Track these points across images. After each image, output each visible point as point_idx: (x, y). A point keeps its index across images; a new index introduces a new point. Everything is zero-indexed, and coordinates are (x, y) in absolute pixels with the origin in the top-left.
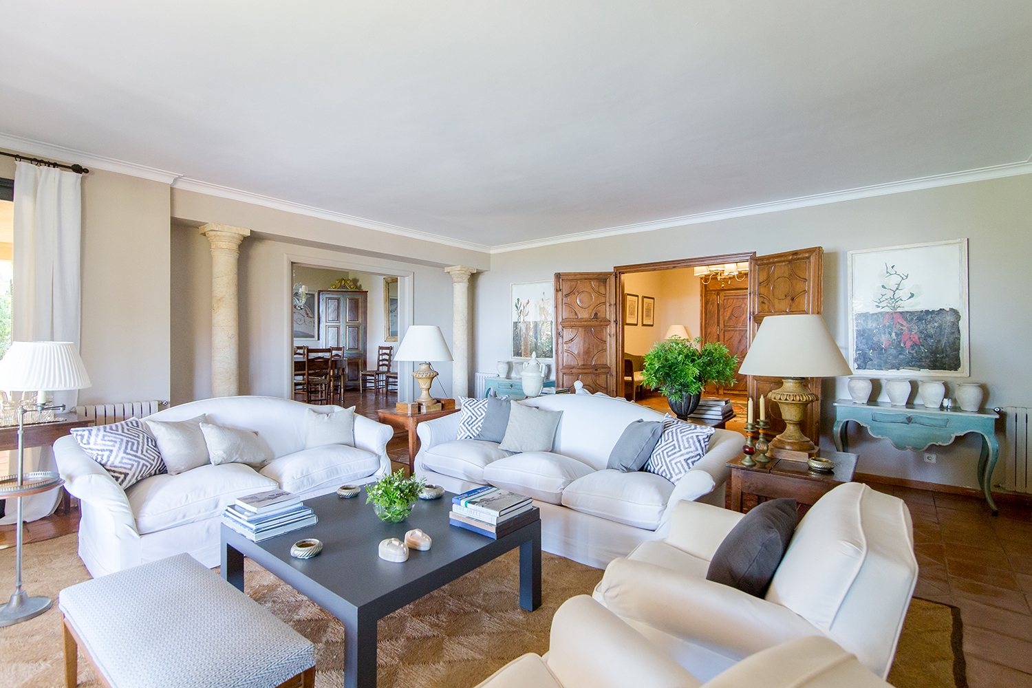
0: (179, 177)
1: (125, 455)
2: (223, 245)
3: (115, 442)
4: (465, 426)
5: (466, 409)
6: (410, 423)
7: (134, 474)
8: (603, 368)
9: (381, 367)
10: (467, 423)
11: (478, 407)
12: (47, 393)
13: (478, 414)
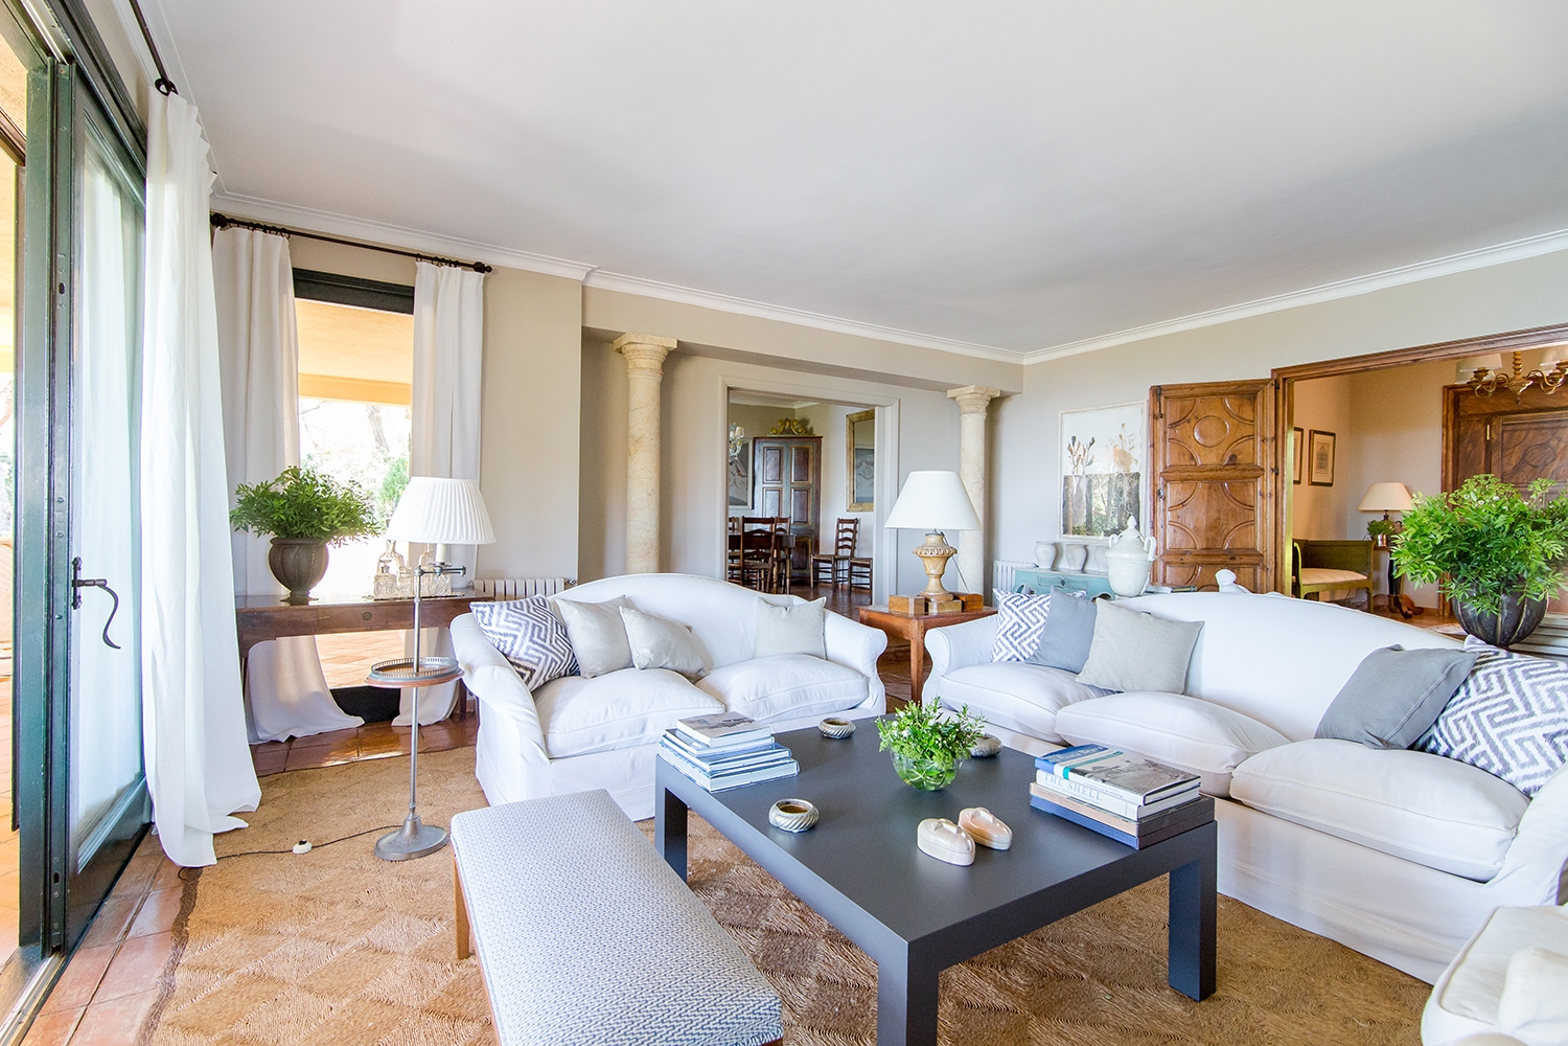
0: (593, 270)
1: (531, 644)
2: (644, 362)
3: (520, 624)
4: (1007, 639)
5: (1009, 612)
6: (913, 629)
7: (542, 672)
8: (1246, 555)
9: (840, 550)
10: (1012, 635)
11: (1031, 608)
12: (448, 547)
13: (1031, 621)
